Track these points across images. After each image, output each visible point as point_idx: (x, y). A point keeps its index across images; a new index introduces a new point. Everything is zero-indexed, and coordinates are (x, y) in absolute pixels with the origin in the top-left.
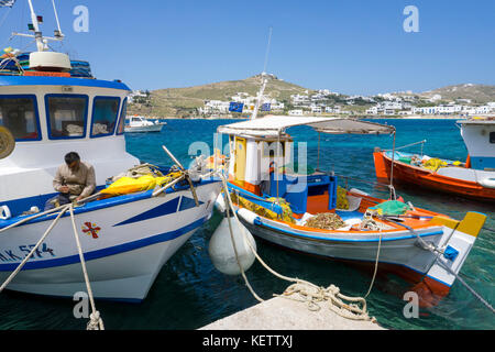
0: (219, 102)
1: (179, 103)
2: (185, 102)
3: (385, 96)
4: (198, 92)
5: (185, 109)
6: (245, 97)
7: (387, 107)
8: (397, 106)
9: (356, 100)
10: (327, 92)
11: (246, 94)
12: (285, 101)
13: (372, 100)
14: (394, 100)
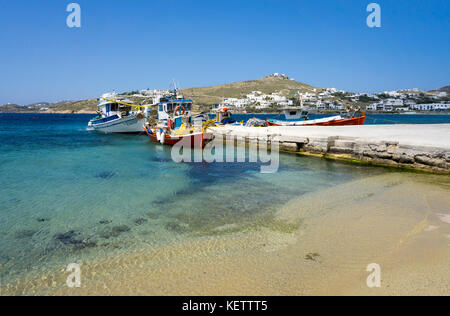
0: (235, 99)
1: (201, 101)
2: (206, 100)
3: (391, 94)
4: (218, 91)
5: (206, 106)
6: (259, 95)
7: (389, 103)
8: (399, 102)
9: (361, 97)
10: (334, 90)
11: (259, 93)
12: (293, 99)
13: (376, 97)
14: (398, 97)
